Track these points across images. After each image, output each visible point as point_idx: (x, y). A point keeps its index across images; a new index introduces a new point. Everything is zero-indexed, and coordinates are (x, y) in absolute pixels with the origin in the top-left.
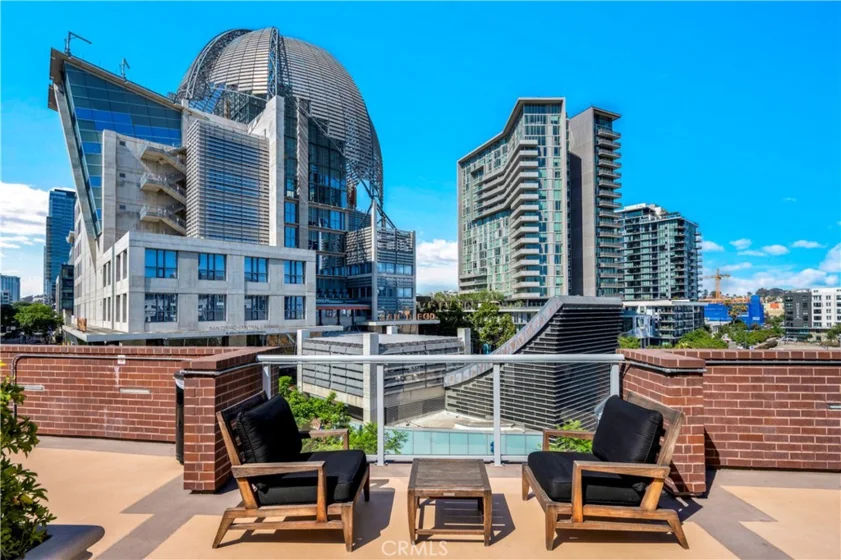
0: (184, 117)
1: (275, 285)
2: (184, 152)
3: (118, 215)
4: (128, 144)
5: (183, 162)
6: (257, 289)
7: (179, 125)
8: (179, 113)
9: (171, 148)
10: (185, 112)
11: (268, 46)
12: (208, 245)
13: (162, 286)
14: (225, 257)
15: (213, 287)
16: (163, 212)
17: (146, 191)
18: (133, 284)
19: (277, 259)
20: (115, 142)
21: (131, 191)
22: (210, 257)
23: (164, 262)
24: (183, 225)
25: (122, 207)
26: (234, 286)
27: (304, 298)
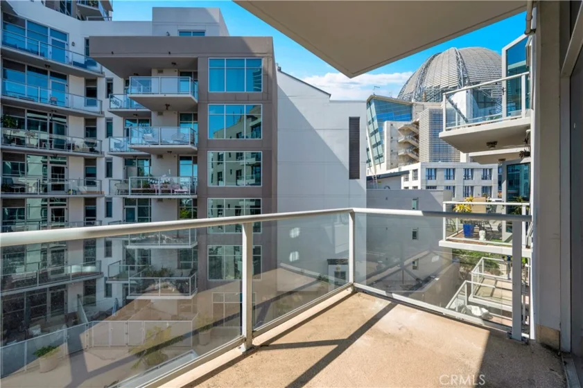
0: (414, 107)
1: (477, 181)
2: (417, 124)
3: (391, 154)
4: (394, 125)
5: (418, 128)
6: (469, 183)
7: (411, 111)
8: (411, 106)
9: (410, 123)
10: (414, 105)
11: (455, 60)
12: (449, 165)
13: (431, 183)
14: (454, 170)
15: (449, 183)
16: (408, 151)
17: (400, 143)
18: (422, 183)
19: (478, 169)
20: (390, 125)
21: (395, 144)
22: (448, 170)
23: (431, 173)
24: (418, 156)
25: (392, 151)
26: (458, 181)
27: (491, 187)
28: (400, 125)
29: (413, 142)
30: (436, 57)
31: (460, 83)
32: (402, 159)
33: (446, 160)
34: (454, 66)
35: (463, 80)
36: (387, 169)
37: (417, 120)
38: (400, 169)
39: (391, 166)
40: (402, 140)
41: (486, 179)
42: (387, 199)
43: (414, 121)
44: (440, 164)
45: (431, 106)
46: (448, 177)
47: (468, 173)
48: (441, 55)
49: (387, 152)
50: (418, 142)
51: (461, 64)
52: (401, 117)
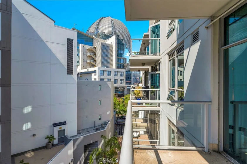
0: (94, 40)
1: (119, 77)
2: (95, 48)
3: (83, 62)
4: (85, 46)
5: (96, 50)
6: (116, 78)
7: (93, 41)
8: (93, 39)
9: (92, 47)
10: (94, 39)
11: (111, 23)
12: (109, 69)
13: (102, 77)
14: (111, 71)
15: (109, 77)
16: (91, 61)
17: (88, 56)
18: (98, 77)
19: (119, 72)
20: (83, 46)
21: (85, 56)
22: (109, 71)
23: (102, 73)
24: (96, 64)
25: (84, 60)
26: (112, 77)
27: (123, 79)
28: (88, 47)
29: (94, 57)
30: (104, 19)
31: (113, 33)
32: (88, 65)
33: (107, 67)
34: (111, 26)
35: (114, 33)
36: (81, 69)
37: (96, 46)
38: (88, 69)
39: (83, 67)
40: (89, 55)
41: (122, 76)
42: (87, 86)
43: (94, 46)
44: (105, 69)
45: (101, 41)
46: (109, 75)
47: (116, 73)
48: (106, 18)
49: (81, 60)
50: (96, 57)
51: (113, 25)
52: (88, 43)
